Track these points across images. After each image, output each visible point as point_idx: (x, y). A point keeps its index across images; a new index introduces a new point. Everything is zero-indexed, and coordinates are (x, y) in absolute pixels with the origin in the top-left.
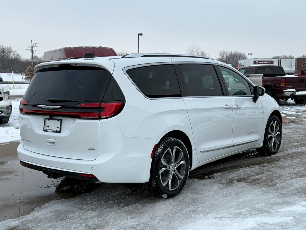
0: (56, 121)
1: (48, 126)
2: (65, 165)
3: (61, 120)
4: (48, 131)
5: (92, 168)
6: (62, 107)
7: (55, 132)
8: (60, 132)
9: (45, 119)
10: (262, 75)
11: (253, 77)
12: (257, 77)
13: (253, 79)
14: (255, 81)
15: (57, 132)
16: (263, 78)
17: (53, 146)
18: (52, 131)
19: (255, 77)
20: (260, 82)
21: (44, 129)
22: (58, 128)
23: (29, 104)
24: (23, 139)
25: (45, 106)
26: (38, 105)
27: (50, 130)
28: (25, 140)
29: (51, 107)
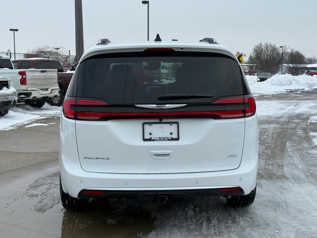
0: (167, 125)
1: (150, 134)
2: (197, 181)
3: (178, 123)
4: (154, 140)
5: (241, 179)
6: (189, 105)
7: (169, 140)
8: (178, 139)
9: (144, 124)
10: (57, 70)
11: (49, 73)
12: (52, 72)
13: (49, 75)
14: (52, 77)
15: (172, 139)
16: (58, 74)
17: (166, 159)
19: (51, 72)
20: (55, 79)
21: (145, 138)
22: (171, 134)
23: (110, 105)
24: (85, 158)
25: (155, 106)
26: (136, 105)
27: (157, 139)
28: (89, 158)
29: (168, 106)
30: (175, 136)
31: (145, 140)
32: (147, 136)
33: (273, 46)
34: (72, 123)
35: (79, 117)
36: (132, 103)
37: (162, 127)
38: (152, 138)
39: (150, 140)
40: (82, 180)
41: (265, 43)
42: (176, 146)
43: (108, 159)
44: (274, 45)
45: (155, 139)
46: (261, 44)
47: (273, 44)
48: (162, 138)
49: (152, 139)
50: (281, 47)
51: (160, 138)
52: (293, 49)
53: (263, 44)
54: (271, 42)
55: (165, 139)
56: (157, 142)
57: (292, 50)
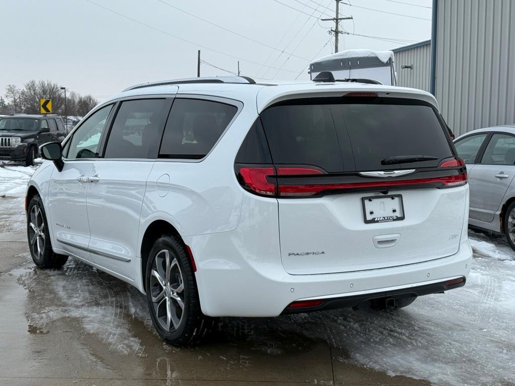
0: (389, 199)
1: (372, 213)
2: (428, 274)
3: (400, 196)
4: (377, 222)
5: (466, 266)
6: (418, 170)
7: (394, 220)
8: (402, 218)
9: (363, 199)
15: (398, 219)
17: (391, 247)
18: (386, 220)
21: (367, 219)
22: (394, 211)
23: (328, 173)
24: (289, 255)
25: (382, 173)
26: (361, 173)
27: (381, 219)
28: (298, 254)
29: (397, 173)
30: (398, 214)
31: (366, 222)
32: (369, 217)
33: (54, 87)
34: (273, 203)
35: (282, 194)
36: (355, 170)
37: (383, 203)
38: (375, 218)
39: (373, 221)
40: (292, 288)
41: (39, 82)
42: (403, 228)
43: (323, 253)
44: (54, 85)
45: (378, 219)
46: (33, 83)
47: (52, 84)
48: (386, 218)
49: (376, 220)
50: (62, 88)
51: (384, 218)
52: (74, 92)
53: (37, 83)
54: (49, 80)
55: (390, 219)
56: (382, 223)
57: (73, 94)
